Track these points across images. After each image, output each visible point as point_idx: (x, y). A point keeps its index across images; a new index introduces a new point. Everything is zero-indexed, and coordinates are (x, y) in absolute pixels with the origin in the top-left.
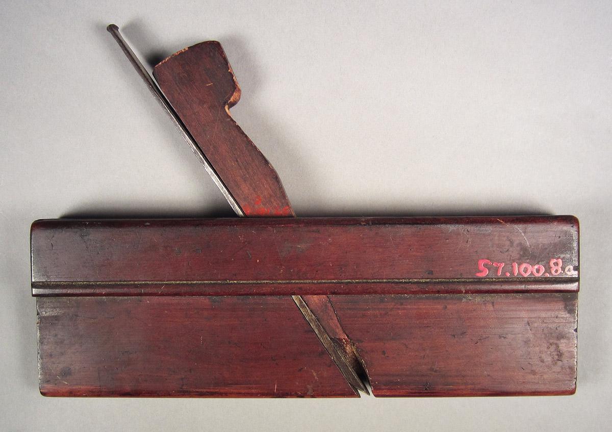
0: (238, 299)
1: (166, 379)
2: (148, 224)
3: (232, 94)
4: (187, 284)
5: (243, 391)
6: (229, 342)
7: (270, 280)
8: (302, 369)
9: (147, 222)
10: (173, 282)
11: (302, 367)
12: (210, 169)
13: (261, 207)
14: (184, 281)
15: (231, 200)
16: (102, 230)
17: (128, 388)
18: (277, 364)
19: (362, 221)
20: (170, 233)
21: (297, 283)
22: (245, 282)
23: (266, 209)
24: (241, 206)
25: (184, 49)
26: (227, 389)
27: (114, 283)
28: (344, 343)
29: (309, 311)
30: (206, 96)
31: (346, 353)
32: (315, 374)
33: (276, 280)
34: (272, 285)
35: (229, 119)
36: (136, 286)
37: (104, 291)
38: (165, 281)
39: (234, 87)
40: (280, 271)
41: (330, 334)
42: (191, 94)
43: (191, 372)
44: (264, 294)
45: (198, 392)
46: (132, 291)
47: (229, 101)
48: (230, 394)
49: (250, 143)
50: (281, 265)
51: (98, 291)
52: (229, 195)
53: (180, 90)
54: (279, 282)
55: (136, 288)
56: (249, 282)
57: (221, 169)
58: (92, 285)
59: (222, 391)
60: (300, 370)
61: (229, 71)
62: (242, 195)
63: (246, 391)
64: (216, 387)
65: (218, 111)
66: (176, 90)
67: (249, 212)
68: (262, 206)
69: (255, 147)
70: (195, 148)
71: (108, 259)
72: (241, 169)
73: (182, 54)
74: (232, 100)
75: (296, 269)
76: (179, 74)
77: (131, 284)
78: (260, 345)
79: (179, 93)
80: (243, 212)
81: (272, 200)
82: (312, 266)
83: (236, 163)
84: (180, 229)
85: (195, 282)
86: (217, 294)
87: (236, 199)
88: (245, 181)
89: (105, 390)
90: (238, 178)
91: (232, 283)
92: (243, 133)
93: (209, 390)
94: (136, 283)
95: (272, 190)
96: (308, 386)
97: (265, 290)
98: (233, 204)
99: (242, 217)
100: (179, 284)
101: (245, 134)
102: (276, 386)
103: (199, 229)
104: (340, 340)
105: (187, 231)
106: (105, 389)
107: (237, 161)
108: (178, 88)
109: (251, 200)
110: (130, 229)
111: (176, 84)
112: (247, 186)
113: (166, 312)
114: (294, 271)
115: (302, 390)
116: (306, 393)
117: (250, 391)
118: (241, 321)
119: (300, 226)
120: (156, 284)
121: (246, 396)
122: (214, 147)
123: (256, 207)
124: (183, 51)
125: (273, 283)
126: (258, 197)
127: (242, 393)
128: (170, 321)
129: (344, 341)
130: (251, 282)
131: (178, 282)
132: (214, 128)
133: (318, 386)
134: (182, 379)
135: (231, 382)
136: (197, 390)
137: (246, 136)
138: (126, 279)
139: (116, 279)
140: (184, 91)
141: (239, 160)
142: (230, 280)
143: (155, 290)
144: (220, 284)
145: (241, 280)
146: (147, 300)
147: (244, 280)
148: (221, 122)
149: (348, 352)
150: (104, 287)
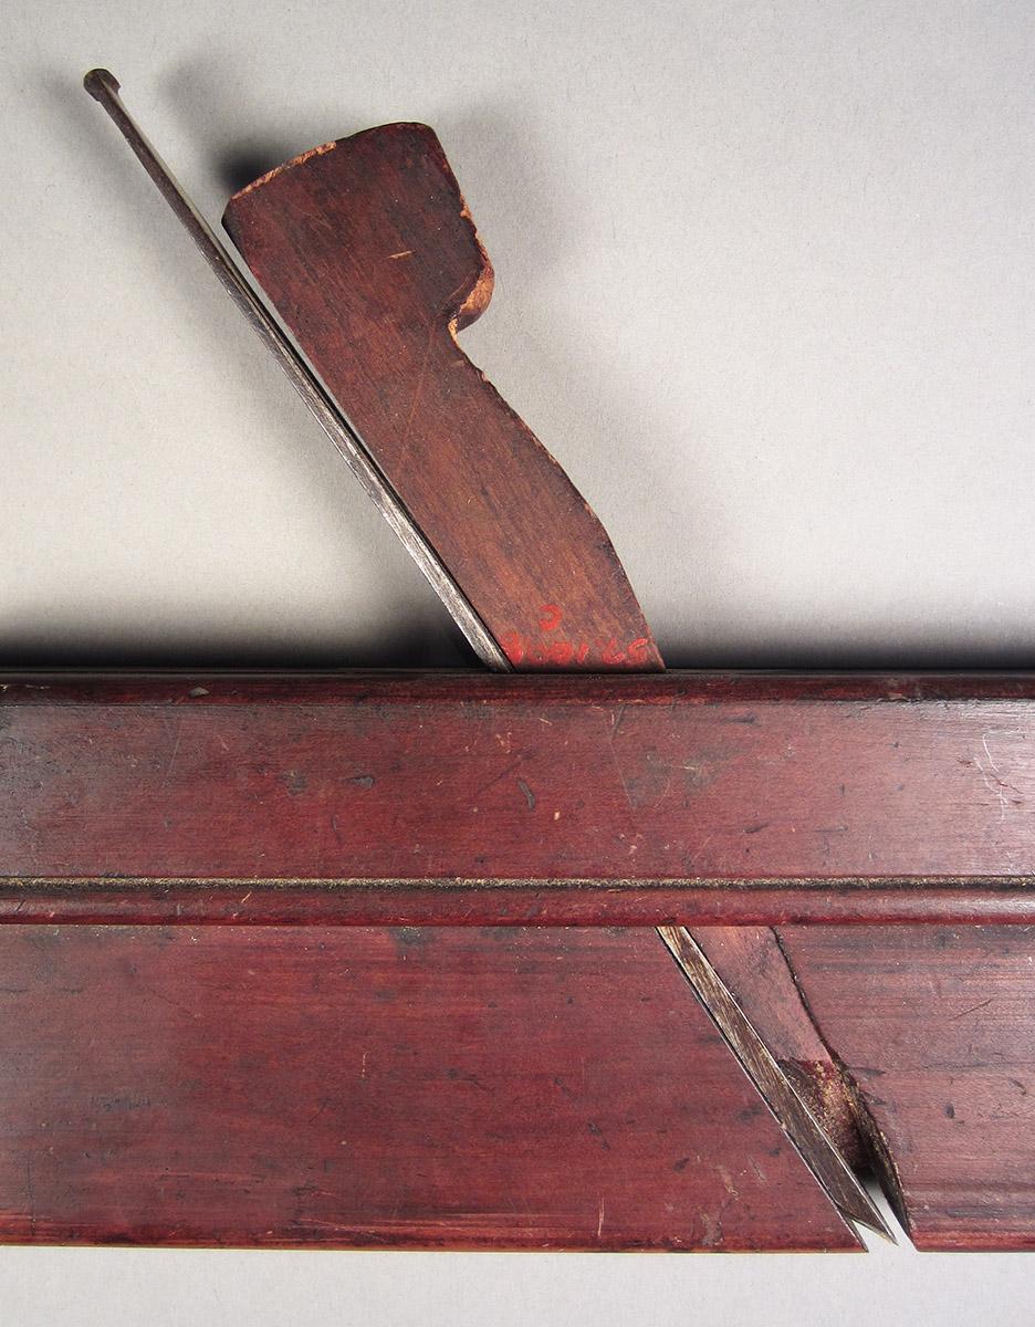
0: (484, 935)
1: (247, 1192)
2: (202, 691)
3: (471, 286)
4: (326, 888)
5: (495, 1233)
6: (453, 1074)
7: (594, 876)
8: (687, 1160)
9: (196, 684)
10: (279, 881)
11: (684, 1156)
12: (400, 516)
13: (559, 639)
14: (314, 877)
15: (464, 617)
16: (51, 709)
17: (123, 1222)
18: (606, 1145)
19: (892, 689)
20: (273, 721)
21: (683, 888)
22: (512, 882)
23: (575, 647)
24: (498, 635)
25: (324, 147)
26: (443, 1226)
27: (85, 881)
28: (819, 1075)
29: (711, 973)
30: (391, 290)
31: (822, 1104)
32: (727, 1179)
33: (616, 878)
34: (602, 895)
35: (460, 363)
36: (156, 893)
37: (52, 909)
38: (252, 877)
39: (477, 263)
40: (627, 847)
41: (779, 1048)
42: (341, 282)
43: (326, 1170)
44: (574, 923)
45: (348, 1234)
46: (146, 908)
47: (462, 307)
48: (454, 1240)
49: (525, 437)
50: (633, 829)
51: (32, 908)
52: (461, 602)
53: (311, 270)
54: (621, 882)
55: (158, 899)
56: (524, 882)
57: (436, 517)
58: (15, 888)
59: (427, 1231)
60: (682, 1165)
61: (463, 213)
62: (501, 601)
63: (504, 1232)
64: (404, 1219)
65: (428, 338)
66: (297, 271)
67: (521, 653)
68: (562, 636)
69: (542, 451)
70: (354, 452)
71: (69, 806)
72: (497, 517)
73: (315, 160)
74: (470, 301)
75: (681, 842)
76: (306, 220)
77: (143, 886)
78: (551, 1083)
79: (306, 282)
80: (503, 654)
81: (596, 617)
82: (730, 833)
83: (482, 499)
84: (306, 710)
85: (350, 881)
86: (421, 920)
87: (482, 612)
88: (510, 556)
89: (45, 1225)
90: (489, 546)
91: (469, 887)
92: (504, 406)
93: (384, 1229)
94: (158, 881)
95: (595, 586)
96: (706, 1218)
97: (577, 908)
98: (472, 630)
99: (500, 671)
100: (298, 886)
101: (509, 409)
102: (602, 1215)
103: (366, 708)
104: (808, 1066)
105: (329, 715)
106: (46, 1221)
107: (485, 493)
108: (301, 266)
109: (527, 615)
110: (143, 707)
111: (297, 251)
112: (516, 572)
113: (251, 972)
114: (673, 850)
115: (685, 1230)
116: (699, 1241)
117: (516, 1233)
118: (492, 1005)
119: (696, 702)
120: (222, 887)
121: (504, 1247)
122: (414, 449)
123: (545, 637)
124: (320, 151)
125: (604, 888)
126: (551, 607)
127: (491, 1239)
128: (264, 1003)
129: (820, 1069)
130: (533, 882)
131: (294, 881)
132: (415, 388)
133: (740, 1219)
134: (298, 1191)
135: (457, 1203)
136: (347, 1228)
137: (515, 416)
138: (124, 871)
139: (93, 870)
140: (321, 274)
141: (489, 489)
142: (463, 877)
143: (220, 908)
144: (431, 888)
145: (499, 877)
146: (191, 935)
147: (508, 877)
148: (438, 371)
149: (827, 1101)
150: (54, 893)
